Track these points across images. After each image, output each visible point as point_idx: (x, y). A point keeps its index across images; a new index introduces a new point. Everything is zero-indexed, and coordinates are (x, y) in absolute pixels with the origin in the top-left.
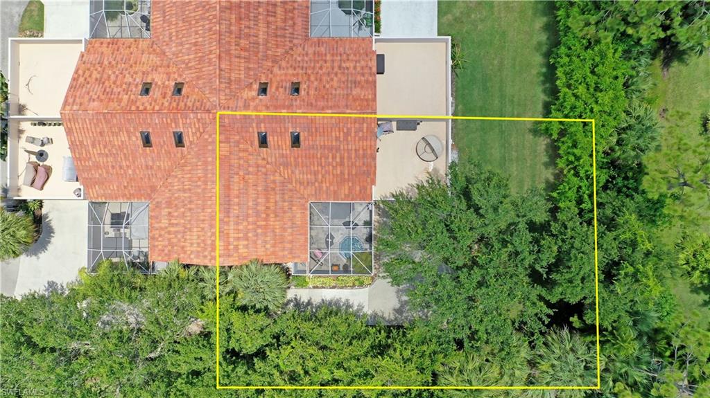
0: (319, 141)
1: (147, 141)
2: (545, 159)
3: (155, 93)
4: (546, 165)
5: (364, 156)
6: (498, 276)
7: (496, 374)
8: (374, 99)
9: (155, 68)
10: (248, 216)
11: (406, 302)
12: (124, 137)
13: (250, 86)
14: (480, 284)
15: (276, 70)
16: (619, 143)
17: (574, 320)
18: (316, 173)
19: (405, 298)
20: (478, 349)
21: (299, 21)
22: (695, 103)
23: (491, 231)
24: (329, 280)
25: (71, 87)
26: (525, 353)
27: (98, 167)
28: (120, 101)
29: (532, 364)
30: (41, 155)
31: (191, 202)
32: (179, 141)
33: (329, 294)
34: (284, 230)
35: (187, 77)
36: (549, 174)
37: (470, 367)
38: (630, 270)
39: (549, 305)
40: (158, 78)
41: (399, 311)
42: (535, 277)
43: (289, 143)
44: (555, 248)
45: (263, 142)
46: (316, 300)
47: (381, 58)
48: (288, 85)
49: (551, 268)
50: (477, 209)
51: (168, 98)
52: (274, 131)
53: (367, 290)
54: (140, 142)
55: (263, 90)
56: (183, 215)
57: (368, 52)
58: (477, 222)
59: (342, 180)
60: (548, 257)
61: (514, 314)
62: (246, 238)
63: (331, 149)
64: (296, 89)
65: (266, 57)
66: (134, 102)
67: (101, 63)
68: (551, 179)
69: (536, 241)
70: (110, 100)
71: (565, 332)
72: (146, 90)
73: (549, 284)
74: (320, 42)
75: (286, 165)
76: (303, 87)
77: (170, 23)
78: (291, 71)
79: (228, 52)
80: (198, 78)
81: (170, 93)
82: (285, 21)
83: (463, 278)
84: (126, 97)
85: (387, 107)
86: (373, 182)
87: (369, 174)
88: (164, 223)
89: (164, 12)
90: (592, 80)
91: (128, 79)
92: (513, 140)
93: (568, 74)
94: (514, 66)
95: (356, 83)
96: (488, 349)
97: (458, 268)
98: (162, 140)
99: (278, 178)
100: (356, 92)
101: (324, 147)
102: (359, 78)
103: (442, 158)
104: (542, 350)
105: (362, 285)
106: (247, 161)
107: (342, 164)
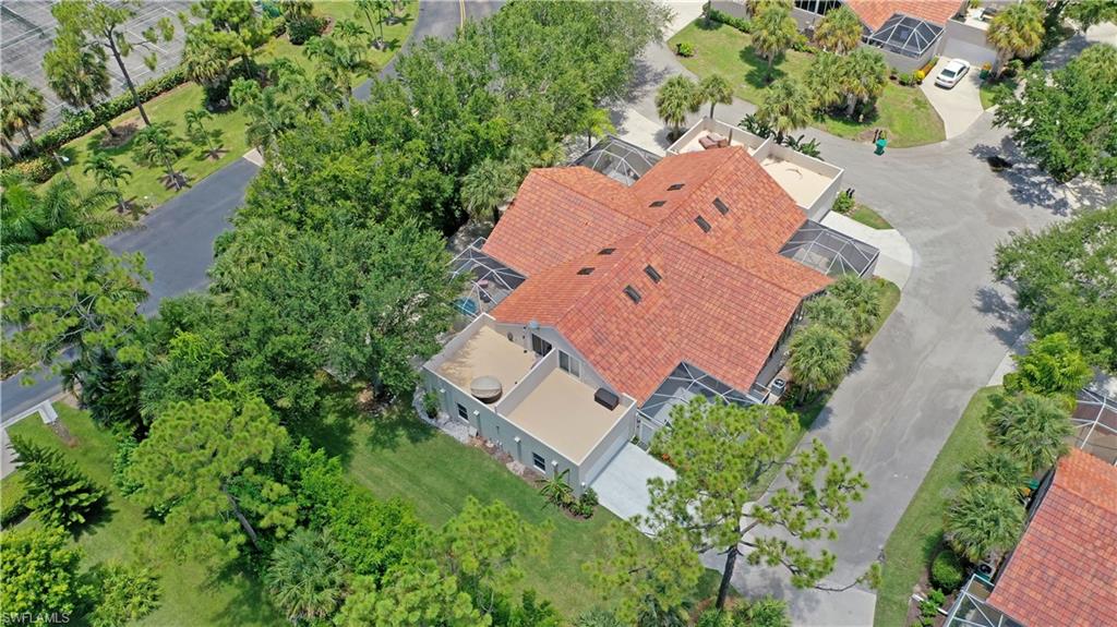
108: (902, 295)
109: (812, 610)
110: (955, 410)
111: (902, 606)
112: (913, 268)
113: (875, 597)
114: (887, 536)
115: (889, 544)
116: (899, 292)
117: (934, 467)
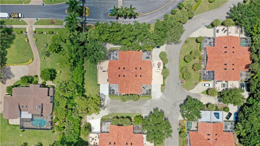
0: (116, 68)
1: (141, 68)
2: (84, 67)
3: (139, 75)
4: (84, 66)
5: (110, 66)
6: (91, 49)
7: (91, 36)
8: (108, 74)
9: (140, 79)
10: (126, 58)
11: (105, 45)
12: (144, 69)
13: (126, 76)
14: (93, 48)
15: (123, 79)
16: (74, 68)
17: (81, 43)
18: (117, 64)
19: (105, 46)
20: (94, 39)
21: (120, 87)
22: (62, 75)
23: (92, 55)
24: (116, 49)
25: (152, 76)
26: (88, 39)
27: (149, 65)
28: (144, 74)
29: (87, 37)
30: (159, 67)
31: (135, 60)
32: (136, 68)
33: (116, 46)
34: (122, 56)
35: (135, 78)
36: (84, 65)
37: (95, 37)
38: (75, 50)
39: (84, 45)
40: (140, 78)
41: (106, 44)
42: (86, 49)
43: (120, 68)
44: (84, 53)
45: (124, 68)
46: (118, 46)
47: (108, 81)
48: (120, 76)
49: (84, 50)
50: (94, 58)
51: (137, 74)
52: (122, 70)
53: (111, 47)
54: (142, 68)
55: (124, 76)
56: (136, 58)
57: (110, 82)
58: (94, 56)
59: (113, 63)
60: (85, 51)
61: (89, 44)
62: (126, 54)
63: (114, 67)
64: (119, 76)
65: (124, 81)
66: (142, 74)
67: (148, 80)
68: (83, 64)
69: (86, 54)
70: (146, 74)
71: (82, 42)
72: (141, 76)
73: (84, 48)
74: (117, 83)
75: (121, 65)
76: (118, 76)
77: (138, 86)
78: (120, 79)
79: (129, 81)
80: (133, 77)
81: (137, 75)
82: (122, 86)
83: (96, 49)
84: (143, 74)
85: (106, 73)
86: (109, 63)
87: (109, 64)
88: (139, 57)
89: (139, 88)
90: (78, 77)
91: (144, 77)
92: (89, 70)
93: (81, 78)
94: (89, 81)
95: (111, 77)
96: (93, 39)
97: (96, 50)
98: (138, 68)
99: (123, 63)
100: (111, 75)
101: (116, 67)
102: (110, 77)
103: (99, 66)
104: (85, 39)
105: (111, 48)
106: (126, 66)
107: (113, 65)
108: (150, 100)
109: (103, 110)
110: (136, 112)
111: (109, 117)
112: (156, 99)
113: (108, 114)
114: (115, 112)
115: (115, 113)
116: (151, 99)
117: (127, 113)
